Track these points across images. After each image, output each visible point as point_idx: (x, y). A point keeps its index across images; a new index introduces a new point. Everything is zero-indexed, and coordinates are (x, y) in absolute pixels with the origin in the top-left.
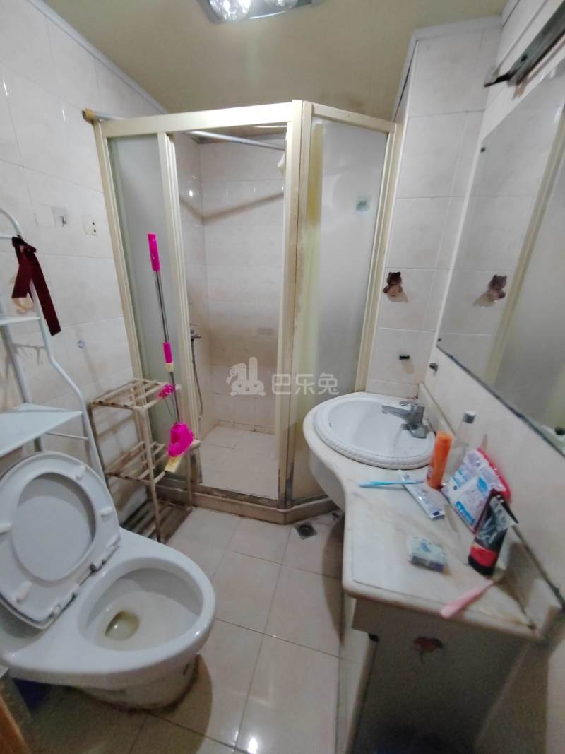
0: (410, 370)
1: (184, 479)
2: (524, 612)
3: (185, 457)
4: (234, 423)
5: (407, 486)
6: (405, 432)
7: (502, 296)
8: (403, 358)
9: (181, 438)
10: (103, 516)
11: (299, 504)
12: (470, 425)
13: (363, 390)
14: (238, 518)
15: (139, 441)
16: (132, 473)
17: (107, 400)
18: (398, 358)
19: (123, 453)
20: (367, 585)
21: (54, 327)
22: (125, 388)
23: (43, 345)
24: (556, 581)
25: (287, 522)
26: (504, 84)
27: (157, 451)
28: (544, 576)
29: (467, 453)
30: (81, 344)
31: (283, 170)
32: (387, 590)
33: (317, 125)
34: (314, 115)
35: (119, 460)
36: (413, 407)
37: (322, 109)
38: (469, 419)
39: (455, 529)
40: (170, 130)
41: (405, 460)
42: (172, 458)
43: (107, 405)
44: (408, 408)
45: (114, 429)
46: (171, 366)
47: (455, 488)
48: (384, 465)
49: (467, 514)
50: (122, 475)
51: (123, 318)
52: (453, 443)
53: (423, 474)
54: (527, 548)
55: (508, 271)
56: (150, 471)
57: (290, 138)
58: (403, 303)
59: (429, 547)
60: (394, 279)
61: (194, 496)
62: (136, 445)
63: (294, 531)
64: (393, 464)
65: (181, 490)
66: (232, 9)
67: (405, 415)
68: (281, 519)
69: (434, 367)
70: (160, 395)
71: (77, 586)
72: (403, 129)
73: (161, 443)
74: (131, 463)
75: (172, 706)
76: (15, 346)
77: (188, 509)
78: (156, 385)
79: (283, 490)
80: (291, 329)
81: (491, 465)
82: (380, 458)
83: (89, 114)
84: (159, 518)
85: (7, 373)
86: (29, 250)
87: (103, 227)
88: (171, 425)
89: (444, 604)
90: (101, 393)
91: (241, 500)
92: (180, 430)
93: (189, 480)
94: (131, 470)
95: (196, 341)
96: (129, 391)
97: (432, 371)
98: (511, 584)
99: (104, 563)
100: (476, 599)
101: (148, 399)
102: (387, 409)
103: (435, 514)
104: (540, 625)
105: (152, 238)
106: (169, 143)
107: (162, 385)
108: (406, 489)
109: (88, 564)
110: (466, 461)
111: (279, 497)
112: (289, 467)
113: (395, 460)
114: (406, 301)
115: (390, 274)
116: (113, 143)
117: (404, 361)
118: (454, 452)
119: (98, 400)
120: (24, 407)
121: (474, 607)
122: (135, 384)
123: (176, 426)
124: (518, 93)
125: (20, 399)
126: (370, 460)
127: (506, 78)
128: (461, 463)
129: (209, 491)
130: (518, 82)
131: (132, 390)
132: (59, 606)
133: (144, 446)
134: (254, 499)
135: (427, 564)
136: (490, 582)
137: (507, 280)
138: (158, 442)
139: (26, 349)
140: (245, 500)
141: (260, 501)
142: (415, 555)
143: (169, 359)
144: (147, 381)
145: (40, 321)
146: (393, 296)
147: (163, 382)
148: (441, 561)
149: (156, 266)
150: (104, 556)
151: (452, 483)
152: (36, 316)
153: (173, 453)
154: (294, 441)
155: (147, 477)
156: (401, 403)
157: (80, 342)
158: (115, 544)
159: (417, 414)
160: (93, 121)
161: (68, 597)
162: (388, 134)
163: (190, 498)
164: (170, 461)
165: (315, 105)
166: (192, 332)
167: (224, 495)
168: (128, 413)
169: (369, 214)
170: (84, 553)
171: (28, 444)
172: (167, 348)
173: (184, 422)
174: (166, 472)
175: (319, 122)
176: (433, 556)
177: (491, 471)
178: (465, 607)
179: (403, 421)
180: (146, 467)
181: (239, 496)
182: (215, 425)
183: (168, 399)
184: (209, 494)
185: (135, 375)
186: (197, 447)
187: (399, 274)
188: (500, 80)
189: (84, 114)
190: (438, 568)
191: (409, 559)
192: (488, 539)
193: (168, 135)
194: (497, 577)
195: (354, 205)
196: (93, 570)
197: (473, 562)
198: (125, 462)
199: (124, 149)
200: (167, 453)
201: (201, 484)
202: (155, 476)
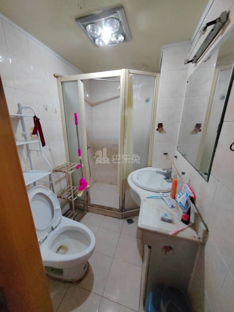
0: (168, 159)
1: (84, 201)
2: (197, 234)
3: (84, 191)
4: (103, 181)
5: (163, 198)
6: (165, 181)
7: (200, 130)
8: (165, 154)
9: (83, 184)
10: (57, 210)
11: (127, 211)
12: (184, 175)
13: (151, 166)
14: (104, 216)
15: (68, 186)
16: (65, 197)
17: (58, 169)
18: (163, 154)
19: (62, 190)
20: (145, 226)
21: (44, 144)
22: (63, 166)
23: (39, 150)
24: (206, 222)
25: (123, 218)
26: (191, 63)
27: (74, 189)
28: (203, 221)
29: (183, 186)
30: (50, 150)
31: (119, 90)
32: (152, 227)
33: (131, 76)
34: (129, 73)
35: (60, 193)
36: (167, 171)
37: (132, 71)
38: (183, 173)
39: (178, 211)
40: (82, 79)
41: (163, 189)
42: (80, 191)
43: (58, 171)
44: (165, 172)
45: (59, 181)
46: (80, 158)
47: (179, 197)
48: (155, 191)
49: (182, 206)
50: (62, 197)
51: (64, 141)
52: (178, 182)
53: (169, 194)
54: (199, 214)
55: (202, 122)
56: (72, 196)
57: (122, 80)
58: (164, 134)
59: (167, 215)
60: (160, 125)
61: (87, 208)
62: (66, 187)
63: (126, 222)
64: (159, 190)
65: (82, 205)
66: (102, 44)
67: (164, 174)
68: (121, 217)
69: (176, 157)
70: (76, 168)
71: (47, 234)
72: (160, 75)
73: (76, 187)
74: (65, 194)
75: (80, 281)
76: (31, 150)
77: (85, 212)
78: (74, 164)
79: (121, 205)
80: (123, 143)
81: (190, 188)
82: (154, 189)
83: (56, 75)
84: (75, 214)
85: (27, 159)
86: (38, 120)
87: (59, 110)
88: (80, 179)
89: (170, 231)
90: (55, 168)
91: (105, 209)
92: (83, 181)
93: (86, 201)
94: (65, 196)
95: (89, 149)
96: (64, 167)
97: (175, 158)
98: (194, 227)
99: (56, 227)
100: (182, 230)
101: (71, 170)
102: (158, 172)
103: (171, 206)
104: (201, 237)
105: (76, 114)
106: (82, 83)
107: (77, 165)
108: (163, 199)
109: (51, 227)
110: (183, 188)
111: (120, 208)
112: (123, 196)
113: (159, 189)
114: (165, 133)
115: (159, 124)
116: (63, 83)
117: (165, 155)
118: (179, 186)
119: (55, 170)
120: (32, 171)
121: (181, 233)
122: (67, 164)
123: (82, 180)
124: (195, 66)
125: (30, 169)
126: (151, 189)
127: (191, 61)
128: (182, 189)
129: (93, 206)
130: (195, 63)
131: (66, 166)
132: (42, 239)
133: (70, 187)
134: (110, 209)
135: (166, 220)
136: (187, 226)
137: (202, 125)
138: (75, 186)
139: (33, 151)
140: (107, 209)
141: (112, 209)
142: (163, 217)
143: (80, 155)
144: (71, 163)
145: (39, 142)
146: (160, 131)
147: (77, 163)
148: (171, 219)
149: (76, 123)
150: (56, 224)
151: (179, 196)
152: (38, 141)
153: (80, 189)
154: (125, 186)
155: (71, 198)
156: (162, 170)
157: (50, 149)
158: (60, 220)
159: (169, 173)
160: (57, 77)
161: (44, 237)
162: (155, 77)
163: (86, 208)
164: (79, 193)
165: (130, 70)
166: (88, 146)
167: (99, 207)
168: (64, 174)
169: (150, 103)
170: (50, 223)
171: (32, 183)
172: (79, 151)
173: (84, 178)
174: (78, 197)
175: (131, 75)
176: (169, 217)
177: (190, 190)
178: (178, 232)
179: (164, 177)
180: (71, 195)
181: (105, 208)
182: (95, 182)
183: (79, 169)
184: (93, 207)
185: (67, 161)
186: (89, 188)
187: (162, 124)
188: (189, 62)
189: (54, 75)
190: (170, 221)
191: (161, 219)
192: (186, 211)
193: (81, 80)
194: (190, 224)
195: (144, 100)
196: (53, 229)
197: (183, 221)
198: (62, 193)
199: (66, 86)
200: (78, 190)
201: (90, 203)
202: (74, 198)
